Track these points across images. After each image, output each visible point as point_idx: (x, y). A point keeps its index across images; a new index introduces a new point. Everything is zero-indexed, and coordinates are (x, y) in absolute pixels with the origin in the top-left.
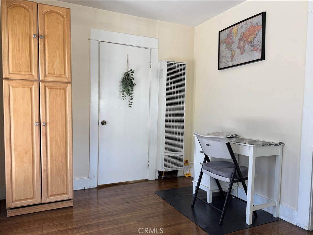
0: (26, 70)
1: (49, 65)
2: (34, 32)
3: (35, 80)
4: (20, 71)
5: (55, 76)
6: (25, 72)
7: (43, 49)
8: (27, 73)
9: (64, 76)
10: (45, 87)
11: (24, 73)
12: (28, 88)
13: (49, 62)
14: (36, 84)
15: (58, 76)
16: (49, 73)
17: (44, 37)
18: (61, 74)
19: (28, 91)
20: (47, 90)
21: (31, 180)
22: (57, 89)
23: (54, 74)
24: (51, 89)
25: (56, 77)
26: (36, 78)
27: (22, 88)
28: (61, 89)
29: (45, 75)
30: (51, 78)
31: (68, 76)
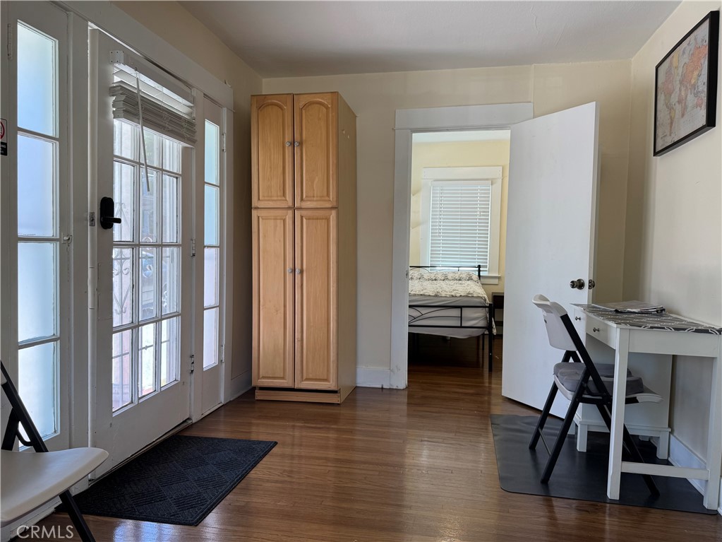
0: (279, 194)
1: (306, 184)
2: (288, 138)
3: (289, 208)
4: (271, 197)
5: (315, 199)
6: (277, 196)
7: (299, 161)
8: (280, 198)
9: (327, 198)
10: (302, 217)
11: (275, 198)
12: (281, 219)
13: (306, 180)
14: (290, 212)
15: (319, 198)
16: (306, 197)
17: (301, 144)
18: (323, 196)
19: (280, 223)
20: (304, 220)
21: (282, 351)
22: (317, 219)
23: (314, 197)
24: (309, 219)
25: (317, 201)
26: (290, 204)
27: (274, 219)
28: (322, 219)
29: (302, 199)
30: (309, 203)
31: (333, 198)
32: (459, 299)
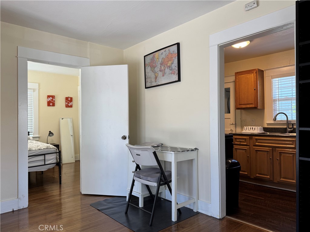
32: (43, 150)
